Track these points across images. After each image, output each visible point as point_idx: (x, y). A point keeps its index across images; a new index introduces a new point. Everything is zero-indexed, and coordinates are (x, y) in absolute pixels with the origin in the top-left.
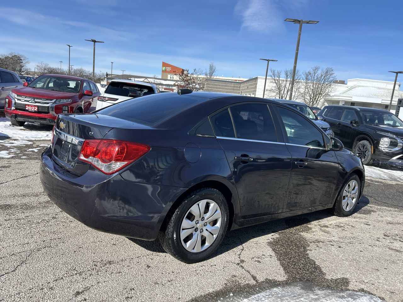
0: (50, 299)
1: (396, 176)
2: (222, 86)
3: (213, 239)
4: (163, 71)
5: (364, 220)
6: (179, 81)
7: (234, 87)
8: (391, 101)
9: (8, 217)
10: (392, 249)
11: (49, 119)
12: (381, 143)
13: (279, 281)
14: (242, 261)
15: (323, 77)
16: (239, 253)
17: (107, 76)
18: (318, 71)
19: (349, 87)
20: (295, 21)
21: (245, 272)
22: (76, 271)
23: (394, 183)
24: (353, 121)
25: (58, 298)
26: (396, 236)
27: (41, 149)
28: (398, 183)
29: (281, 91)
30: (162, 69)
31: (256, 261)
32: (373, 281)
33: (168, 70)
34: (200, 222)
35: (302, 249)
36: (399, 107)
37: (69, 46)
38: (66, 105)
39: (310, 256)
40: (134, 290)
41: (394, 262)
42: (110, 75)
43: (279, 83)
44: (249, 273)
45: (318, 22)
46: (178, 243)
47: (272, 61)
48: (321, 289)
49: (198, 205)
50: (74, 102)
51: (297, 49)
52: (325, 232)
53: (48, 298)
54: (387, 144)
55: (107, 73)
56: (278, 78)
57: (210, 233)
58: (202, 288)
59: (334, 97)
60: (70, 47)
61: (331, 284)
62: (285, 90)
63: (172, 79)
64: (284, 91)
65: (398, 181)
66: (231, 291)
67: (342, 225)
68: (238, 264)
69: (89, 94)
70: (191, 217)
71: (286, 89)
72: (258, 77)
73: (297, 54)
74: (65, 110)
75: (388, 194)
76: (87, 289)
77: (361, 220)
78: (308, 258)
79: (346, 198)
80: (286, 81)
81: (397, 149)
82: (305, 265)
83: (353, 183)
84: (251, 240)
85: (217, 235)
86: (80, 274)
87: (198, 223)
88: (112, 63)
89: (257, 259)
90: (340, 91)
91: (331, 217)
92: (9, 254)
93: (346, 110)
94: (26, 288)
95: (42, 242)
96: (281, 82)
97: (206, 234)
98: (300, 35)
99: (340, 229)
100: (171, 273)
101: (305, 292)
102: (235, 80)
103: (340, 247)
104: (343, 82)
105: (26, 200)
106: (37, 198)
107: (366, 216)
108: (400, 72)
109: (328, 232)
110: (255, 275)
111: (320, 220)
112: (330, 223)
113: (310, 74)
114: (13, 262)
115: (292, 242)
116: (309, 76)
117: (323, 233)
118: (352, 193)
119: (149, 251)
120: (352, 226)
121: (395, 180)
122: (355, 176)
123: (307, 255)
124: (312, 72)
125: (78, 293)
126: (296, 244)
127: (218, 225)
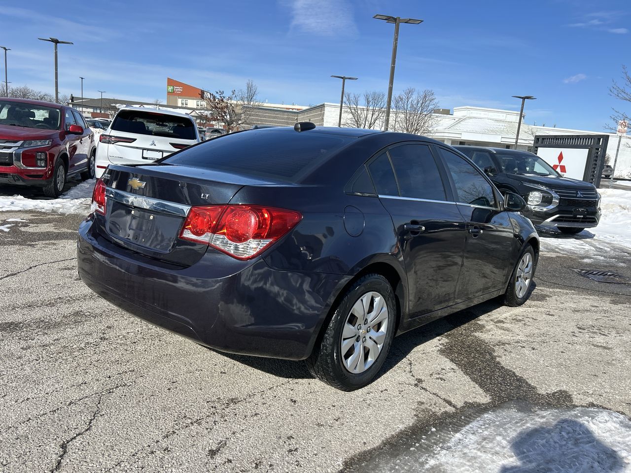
0: (173, 466)
1: (553, 246)
2: (269, 117)
3: (378, 349)
4: (169, 93)
5: (543, 310)
6: (197, 109)
7: (288, 119)
8: (517, 139)
9: (23, 344)
10: (598, 346)
11: (12, 175)
12: (530, 199)
13: (483, 404)
14: (420, 381)
15: (419, 105)
16: (408, 369)
17: (72, 101)
18: (412, 94)
19: (457, 119)
20: (389, 19)
21: (431, 395)
22: (189, 418)
23: (554, 255)
24: (488, 168)
25: (186, 464)
26: (593, 328)
27: (13, 226)
28: (558, 255)
29: (360, 125)
30: (168, 90)
31: (437, 378)
32: (598, 390)
33: (178, 91)
34: (363, 326)
35: (488, 357)
36: (537, 147)
37: (5, 48)
38: (42, 151)
39: (503, 364)
40: (293, 438)
41: (609, 363)
42: (78, 99)
43: (357, 113)
44: (437, 396)
45: (422, 21)
46: (338, 362)
47: (350, 79)
48: (543, 409)
49: (362, 300)
50: (56, 145)
51: (394, 62)
52: (504, 330)
53: (169, 465)
54: (538, 200)
55: (72, 95)
56: (354, 106)
57: (374, 341)
58: (388, 425)
59: (437, 134)
60: (6, 50)
61: (549, 401)
62: (366, 124)
63: (184, 105)
64: (364, 126)
65: (558, 252)
66: (431, 425)
67: (520, 318)
68: (416, 385)
69: (77, 131)
70: (353, 320)
71: (367, 122)
72: (326, 103)
73: (393, 69)
74: (41, 160)
75: (552, 270)
76: (222, 445)
77: (539, 310)
78: (502, 367)
79: (519, 279)
80: (367, 110)
81: (551, 207)
82: (504, 379)
83: (527, 258)
84: (415, 349)
85: (382, 344)
86: (198, 422)
87: (360, 328)
88: (82, 78)
89: (438, 376)
90: (444, 125)
91: (501, 308)
92: (64, 402)
93: (475, 153)
94: (125, 454)
95: (108, 379)
96: (359, 112)
97: (369, 344)
98: (396, 40)
99: (520, 324)
100: (332, 408)
101: (526, 415)
102: (287, 109)
103: (534, 349)
104: (447, 112)
105: (37, 314)
106: (54, 309)
107: (543, 303)
108: (528, 98)
109: (507, 330)
110: (448, 398)
111: (489, 313)
112: (504, 316)
113: (402, 99)
114: (79, 416)
115: (469, 347)
116: (400, 103)
117: (502, 331)
118: (525, 272)
119: (281, 379)
120: (533, 319)
121: (553, 251)
122: (529, 247)
123: (499, 363)
124: (404, 97)
125: (213, 453)
126: (476, 349)
127: (383, 329)
